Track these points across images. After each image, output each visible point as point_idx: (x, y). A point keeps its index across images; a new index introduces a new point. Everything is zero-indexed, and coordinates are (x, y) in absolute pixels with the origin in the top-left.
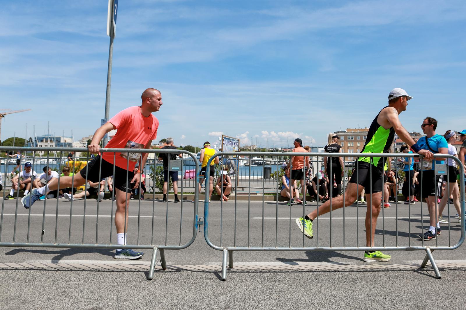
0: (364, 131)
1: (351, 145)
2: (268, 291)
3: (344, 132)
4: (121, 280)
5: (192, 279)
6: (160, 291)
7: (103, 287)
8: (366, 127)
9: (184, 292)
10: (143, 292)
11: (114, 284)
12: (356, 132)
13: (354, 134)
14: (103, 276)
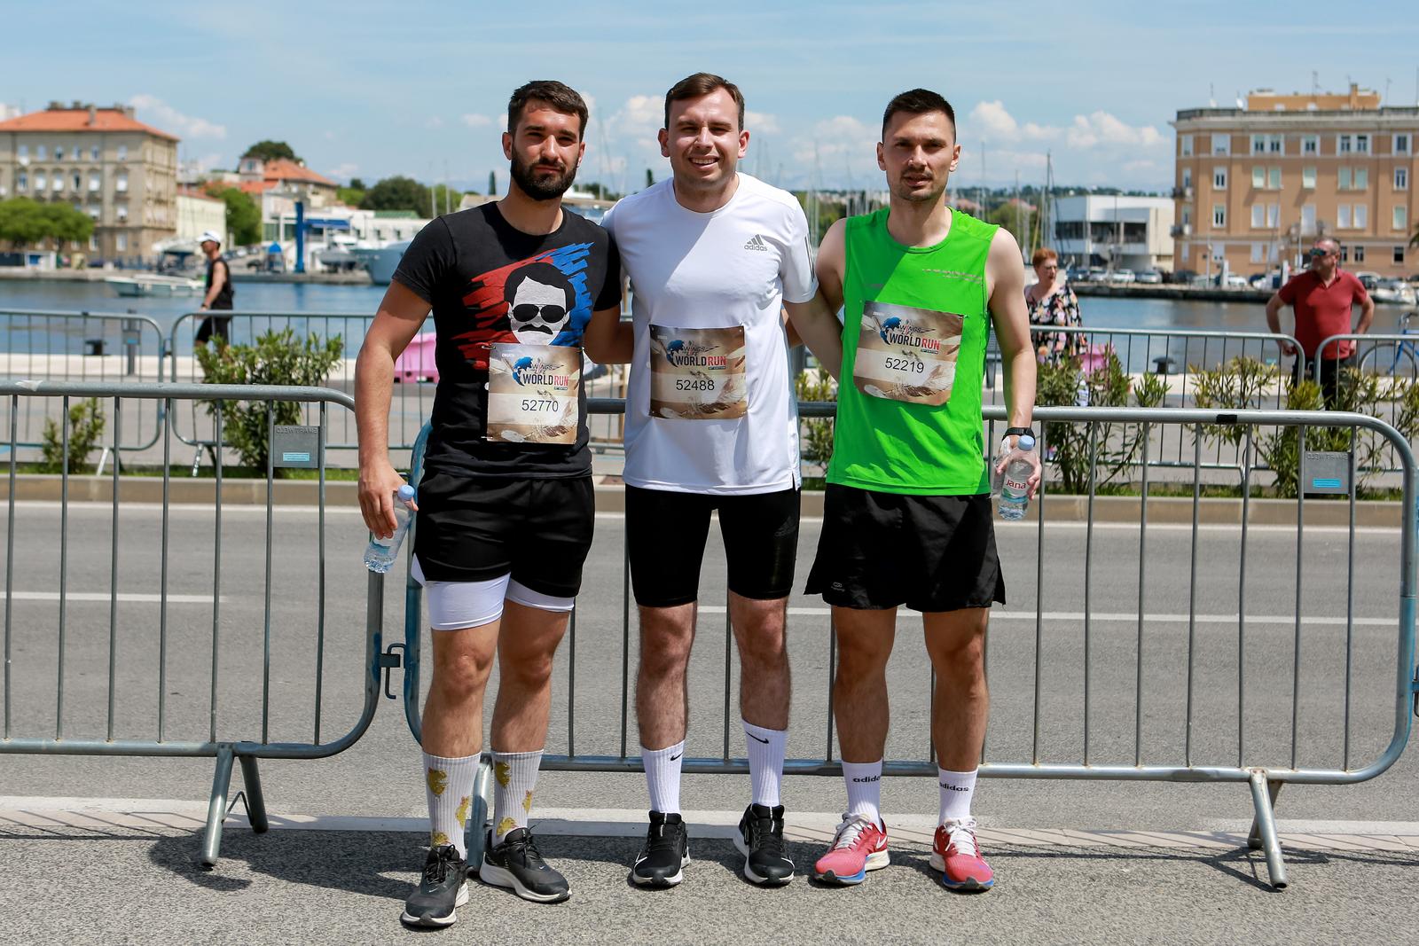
0: (1345, 107)
1: (1266, 183)
2: (622, 917)
3: (1233, 112)
4: (104, 870)
5: (360, 870)
6: (242, 909)
7: (42, 892)
8: (1354, 87)
9: (324, 914)
10: (181, 910)
11: (78, 882)
12: (1297, 113)
13: (1284, 123)
14: (34, 856)
